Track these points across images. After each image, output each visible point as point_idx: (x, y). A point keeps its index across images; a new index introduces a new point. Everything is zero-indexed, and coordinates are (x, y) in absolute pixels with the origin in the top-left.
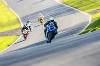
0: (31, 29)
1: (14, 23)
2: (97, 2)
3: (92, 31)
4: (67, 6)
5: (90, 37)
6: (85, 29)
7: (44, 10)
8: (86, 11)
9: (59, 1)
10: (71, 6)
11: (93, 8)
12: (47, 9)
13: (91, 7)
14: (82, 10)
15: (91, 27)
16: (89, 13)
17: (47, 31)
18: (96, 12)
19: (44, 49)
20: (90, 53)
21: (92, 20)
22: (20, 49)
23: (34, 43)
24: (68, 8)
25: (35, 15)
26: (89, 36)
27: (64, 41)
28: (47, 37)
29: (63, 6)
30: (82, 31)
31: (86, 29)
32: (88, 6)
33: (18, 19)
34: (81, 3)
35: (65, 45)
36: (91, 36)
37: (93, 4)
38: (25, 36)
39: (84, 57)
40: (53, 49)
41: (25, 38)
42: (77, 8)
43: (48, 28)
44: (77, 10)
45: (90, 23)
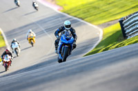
0: (17, 53)
2: (111, 11)
3: (104, 51)
4: (70, 16)
5: (101, 59)
6: (94, 47)
7: (38, 22)
8: (96, 23)
9: (59, 10)
10: (75, 16)
11: (106, 19)
13: (102, 18)
14: (90, 22)
16: (99, 25)
17: (60, 44)
20: (102, 80)
21: (103, 36)
28: (60, 53)
29: (63, 16)
30: (90, 51)
31: (96, 47)
32: (98, 16)
34: (88, 12)
35: (67, 69)
36: (102, 57)
37: (104, 14)
39: (93, 87)
40: (50, 75)
42: (83, 19)
43: (62, 38)
44: (82, 21)
45: (101, 39)
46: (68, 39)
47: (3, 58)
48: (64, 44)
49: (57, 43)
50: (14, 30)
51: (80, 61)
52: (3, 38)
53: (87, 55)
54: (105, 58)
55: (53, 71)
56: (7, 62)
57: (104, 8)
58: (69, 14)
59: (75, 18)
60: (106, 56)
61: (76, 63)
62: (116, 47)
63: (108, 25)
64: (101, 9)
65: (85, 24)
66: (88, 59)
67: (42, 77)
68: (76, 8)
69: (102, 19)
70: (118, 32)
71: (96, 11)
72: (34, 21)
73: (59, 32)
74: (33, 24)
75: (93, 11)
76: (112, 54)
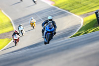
1: (7, 26)
3: (84, 34)
4: (59, 9)
7: (37, 13)
8: (78, 14)
10: (63, 9)
11: (85, 11)
12: (39, 12)
15: (83, 30)
17: (45, 32)
18: (88, 15)
19: (36, 52)
21: (84, 23)
22: (13, 52)
23: (27, 46)
24: (60, 10)
25: (27, 18)
26: (81, 39)
27: (56, 44)
28: (45, 38)
29: (55, 9)
30: (74, 34)
31: (78, 32)
32: (80, 9)
33: (11, 22)
34: (73, 6)
36: (83, 38)
37: (84, 7)
38: (16, 41)
40: (45, 51)
41: (16, 43)
42: (69, 11)
43: (47, 28)
44: (69, 12)
45: (82, 25)
46: (50, 29)
47: (13, 37)
48: (48, 32)
49: (43, 31)
50: (20, 19)
51: (67, 42)
52: (12, 25)
53: (72, 37)
54: (84, 39)
55: (48, 49)
56: (16, 40)
57: (84, 3)
58: (59, 7)
59: (64, 10)
60: (85, 38)
61: (64, 43)
62: (93, 31)
63: (87, 15)
64: (82, 4)
65: (70, 14)
66: (73, 40)
67: (39, 53)
68: (64, 3)
69: (83, 11)
70: (94, 20)
71: (79, 5)
72: (34, 12)
73: (45, 24)
74: (34, 14)
75: (76, 5)
76: (90, 36)
